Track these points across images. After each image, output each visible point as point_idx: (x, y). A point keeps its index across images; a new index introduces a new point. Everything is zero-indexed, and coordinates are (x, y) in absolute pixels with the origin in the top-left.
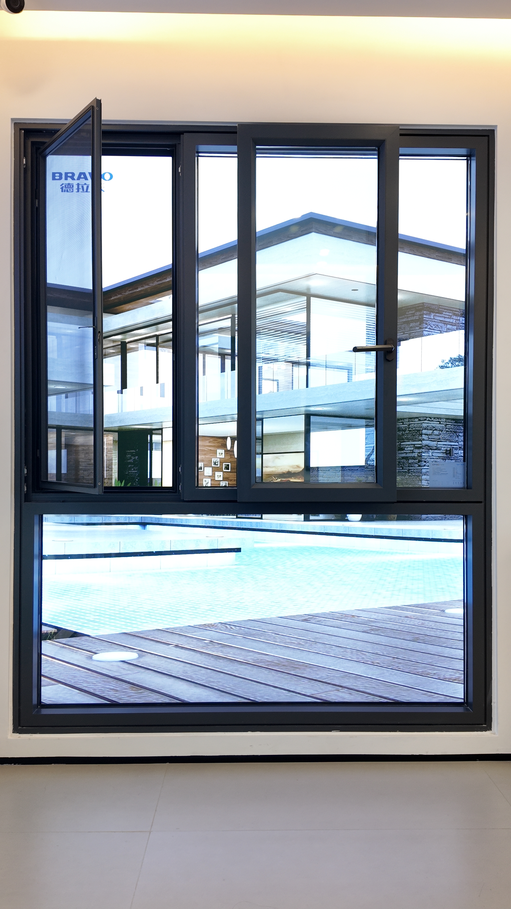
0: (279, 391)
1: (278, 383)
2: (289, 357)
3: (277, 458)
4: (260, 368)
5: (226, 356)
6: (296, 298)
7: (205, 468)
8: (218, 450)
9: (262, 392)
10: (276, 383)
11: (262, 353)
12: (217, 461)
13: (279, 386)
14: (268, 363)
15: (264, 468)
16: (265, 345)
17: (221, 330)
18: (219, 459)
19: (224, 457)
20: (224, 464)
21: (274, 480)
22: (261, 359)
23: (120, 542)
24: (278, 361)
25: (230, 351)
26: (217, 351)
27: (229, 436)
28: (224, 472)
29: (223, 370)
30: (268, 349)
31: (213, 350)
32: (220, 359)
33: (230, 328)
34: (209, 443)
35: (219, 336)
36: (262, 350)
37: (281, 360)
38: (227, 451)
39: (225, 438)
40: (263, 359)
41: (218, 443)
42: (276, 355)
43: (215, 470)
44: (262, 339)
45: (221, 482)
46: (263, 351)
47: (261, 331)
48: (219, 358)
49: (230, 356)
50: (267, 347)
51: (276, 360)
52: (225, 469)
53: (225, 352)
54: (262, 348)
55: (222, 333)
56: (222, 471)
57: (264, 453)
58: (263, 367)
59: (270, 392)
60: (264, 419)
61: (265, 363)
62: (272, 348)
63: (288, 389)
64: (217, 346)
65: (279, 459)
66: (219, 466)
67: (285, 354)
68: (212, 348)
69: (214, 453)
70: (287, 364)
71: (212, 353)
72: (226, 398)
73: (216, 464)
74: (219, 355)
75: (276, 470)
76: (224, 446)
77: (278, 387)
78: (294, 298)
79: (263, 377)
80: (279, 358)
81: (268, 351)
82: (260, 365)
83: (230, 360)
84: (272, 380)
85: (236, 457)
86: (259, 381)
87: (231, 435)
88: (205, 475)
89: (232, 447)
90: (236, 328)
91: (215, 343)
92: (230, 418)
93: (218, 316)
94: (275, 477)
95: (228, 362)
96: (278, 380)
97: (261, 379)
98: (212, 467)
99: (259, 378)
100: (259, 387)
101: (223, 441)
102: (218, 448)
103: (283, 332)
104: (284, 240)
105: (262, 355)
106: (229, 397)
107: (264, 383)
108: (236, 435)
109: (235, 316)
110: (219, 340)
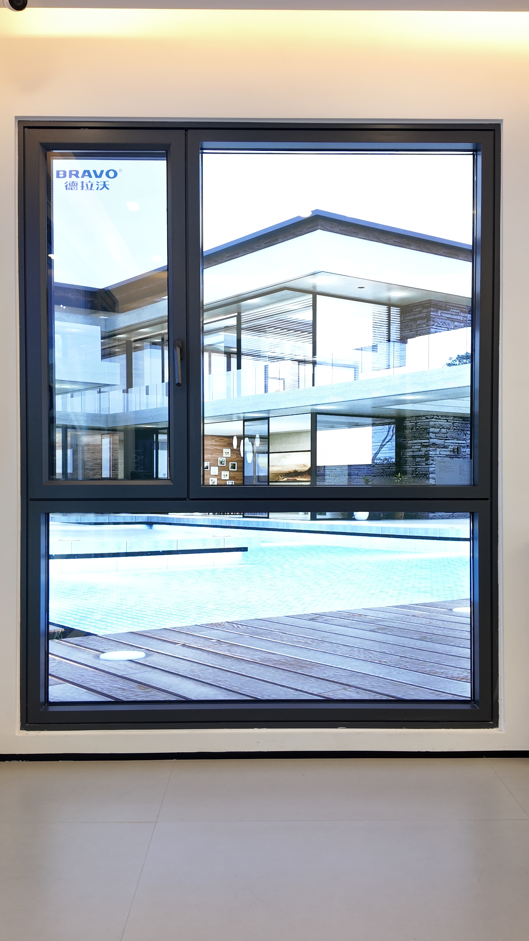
1: (284, 381)
2: (296, 355)
3: (283, 457)
4: (266, 367)
5: (231, 354)
6: (302, 296)
7: (211, 467)
8: (224, 449)
9: (268, 391)
10: (282, 381)
11: (268, 351)
12: (223, 461)
13: (285, 385)
14: (274, 362)
15: (270, 468)
16: (271, 344)
17: (227, 328)
18: (225, 458)
19: (230, 456)
20: (230, 463)
21: (281, 479)
22: (267, 358)
24: (284, 360)
25: (236, 350)
26: (223, 349)
27: (235, 435)
28: (230, 471)
29: (229, 368)
30: (274, 348)
31: (219, 349)
32: (226, 357)
33: (236, 326)
34: (215, 442)
35: (224, 335)
36: (268, 349)
37: (287, 359)
38: (233, 450)
39: (232, 437)
40: (268, 358)
41: (225, 442)
42: (282, 353)
43: (221, 469)
44: (268, 338)
45: (227, 481)
46: (269, 350)
47: (267, 330)
49: (236, 355)
50: (273, 345)
51: (282, 359)
52: (231, 469)
53: (231, 351)
54: (268, 346)
55: (228, 331)
56: (229, 470)
57: (270, 452)
58: (268, 366)
59: (276, 391)
60: (270, 418)
61: (271, 362)
62: (278, 347)
63: (294, 388)
64: (223, 345)
65: (286, 458)
66: (225, 465)
67: (292, 353)
68: (217, 347)
69: (220, 452)
70: (293, 363)
71: (218, 351)
72: (232, 397)
73: (223, 463)
74: (225, 354)
75: (283, 469)
76: (230, 445)
77: (284, 386)
78: (300, 296)
79: (269, 376)
80: (285, 357)
81: (274, 350)
82: (266, 363)
83: (236, 359)
84: (278, 379)
85: (242, 456)
86: (265, 380)
87: (237, 434)
88: (211, 474)
89: (239, 446)
90: (242, 327)
91: (220, 341)
92: (237, 417)
93: (223, 314)
94: (281, 476)
95: (234, 361)
96: (284, 379)
97: (267, 377)
98: (219, 466)
99: (265, 377)
100: (265, 386)
101: (230, 440)
102: (224, 447)
103: (289, 330)
104: (289, 237)
105: (268, 354)
106: (235, 396)
107: (270, 381)
108: (242, 434)
109: (241, 314)
110: (225, 339)
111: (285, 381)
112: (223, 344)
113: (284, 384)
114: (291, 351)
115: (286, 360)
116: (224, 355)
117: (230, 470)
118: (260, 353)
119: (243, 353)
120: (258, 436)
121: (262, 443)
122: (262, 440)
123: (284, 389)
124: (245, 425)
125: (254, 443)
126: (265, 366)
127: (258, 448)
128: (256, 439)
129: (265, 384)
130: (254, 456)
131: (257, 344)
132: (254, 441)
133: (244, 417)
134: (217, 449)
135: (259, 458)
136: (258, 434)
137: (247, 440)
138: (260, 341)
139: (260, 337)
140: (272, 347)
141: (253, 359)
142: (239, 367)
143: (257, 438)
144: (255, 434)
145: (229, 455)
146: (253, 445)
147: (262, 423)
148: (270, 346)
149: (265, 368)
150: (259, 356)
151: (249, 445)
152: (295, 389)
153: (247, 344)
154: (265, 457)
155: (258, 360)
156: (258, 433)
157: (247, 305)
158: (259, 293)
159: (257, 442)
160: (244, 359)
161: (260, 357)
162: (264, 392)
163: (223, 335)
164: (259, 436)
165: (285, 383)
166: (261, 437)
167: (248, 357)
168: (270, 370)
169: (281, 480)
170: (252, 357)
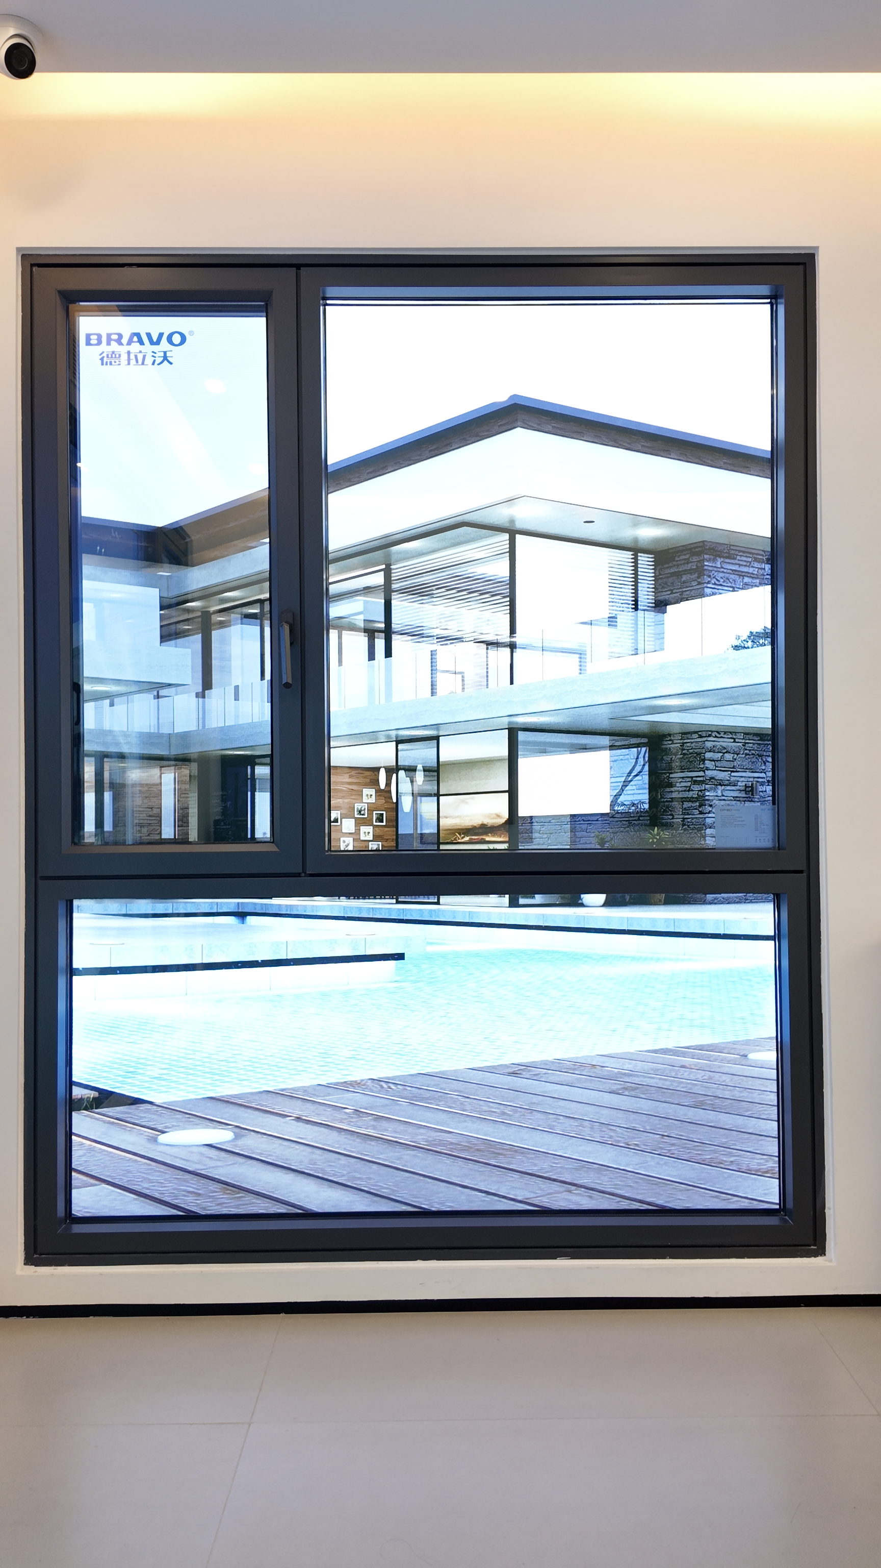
0: (465, 690)
2: (482, 634)
3: (463, 801)
4: (433, 653)
5: (376, 633)
6: (492, 536)
7: (343, 820)
8: (364, 790)
9: (436, 693)
10: (459, 677)
11: (437, 628)
12: (363, 809)
13: (466, 682)
14: (446, 644)
15: (441, 820)
16: (441, 614)
17: (368, 590)
18: (366, 805)
19: (374, 801)
20: (375, 812)
21: (459, 839)
22: (435, 638)
24: (463, 641)
25: (383, 625)
26: (362, 625)
27: (382, 766)
28: (375, 826)
29: (372, 656)
30: (446, 621)
31: (355, 624)
32: (367, 638)
33: (383, 587)
34: (350, 777)
35: (364, 601)
36: (437, 623)
37: (467, 640)
38: (379, 792)
39: (377, 769)
40: (437, 638)
41: (365, 777)
42: (459, 631)
43: (359, 823)
44: (435, 605)
45: (370, 843)
46: (438, 625)
47: (434, 592)
48: (365, 636)
49: (384, 634)
50: (444, 617)
51: (459, 639)
52: (376, 822)
53: (375, 627)
54: (436, 620)
55: (369, 595)
56: (372, 825)
57: (441, 793)
58: (437, 652)
59: (451, 693)
60: (440, 738)
61: (441, 645)
62: (452, 620)
63: (480, 687)
64: (361, 617)
65: (469, 803)
66: (366, 816)
67: (476, 629)
68: (353, 621)
69: (358, 795)
70: (478, 647)
71: (353, 628)
72: (377, 703)
73: (362, 812)
75: (462, 821)
76: (375, 783)
77: (463, 685)
78: (488, 537)
79: (438, 668)
80: (464, 636)
81: (446, 625)
82: (434, 647)
83: (384, 641)
84: (453, 673)
85: (395, 800)
86: (432, 674)
87: (386, 765)
88: (343, 831)
89: (388, 784)
90: (392, 588)
91: (357, 611)
92: (385, 736)
93: (362, 567)
94: (460, 834)
95: (380, 644)
96: (463, 673)
97: (434, 670)
98: (356, 819)
99: (432, 670)
100: (432, 685)
101: (373, 774)
102: (364, 787)
103: (470, 593)
104: (470, 440)
105: (436, 632)
106: (383, 701)
107: (440, 677)
108: (395, 764)
109: (391, 567)
110: (365, 608)
111: (465, 675)
112: (362, 615)
113: (463, 680)
114: (475, 627)
115: (466, 642)
116: (363, 633)
117: (375, 823)
118: (423, 630)
119: (395, 630)
120: (420, 767)
121: (428, 779)
122: (427, 773)
123: (463, 689)
124: (399, 750)
125: (414, 779)
126: (431, 651)
127: (421, 788)
128: (417, 772)
129: (432, 682)
131: (419, 616)
132: (414, 776)
133: (397, 736)
134: (352, 789)
135: (422, 804)
136: (421, 764)
137: (402, 773)
138: (423, 611)
139: (422, 603)
140: (443, 620)
141: (412, 640)
142: (388, 653)
143: (419, 770)
144: (416, 765)
146: (412, 782)
147: (427, 746)
148: (440, 619)
149: (432, 655)
150: (421, 635)
151: (406, 782)
152: (481, 689)
153: (402, 616)
154: (433, 802)
155: (419, 642)
156: (420, 762)
157: (400, 553)
158: (421, 532)
159: (420, 777)
160: (396, 641)
161: (423, 637)
162: (431, 695)
163: (362, 602)
164: (423, 767)
165: (465, 679)
166: (426, 770)
167: (404, 637)
168: (439, 657)
169: (459, 841)
170: (410, 638)
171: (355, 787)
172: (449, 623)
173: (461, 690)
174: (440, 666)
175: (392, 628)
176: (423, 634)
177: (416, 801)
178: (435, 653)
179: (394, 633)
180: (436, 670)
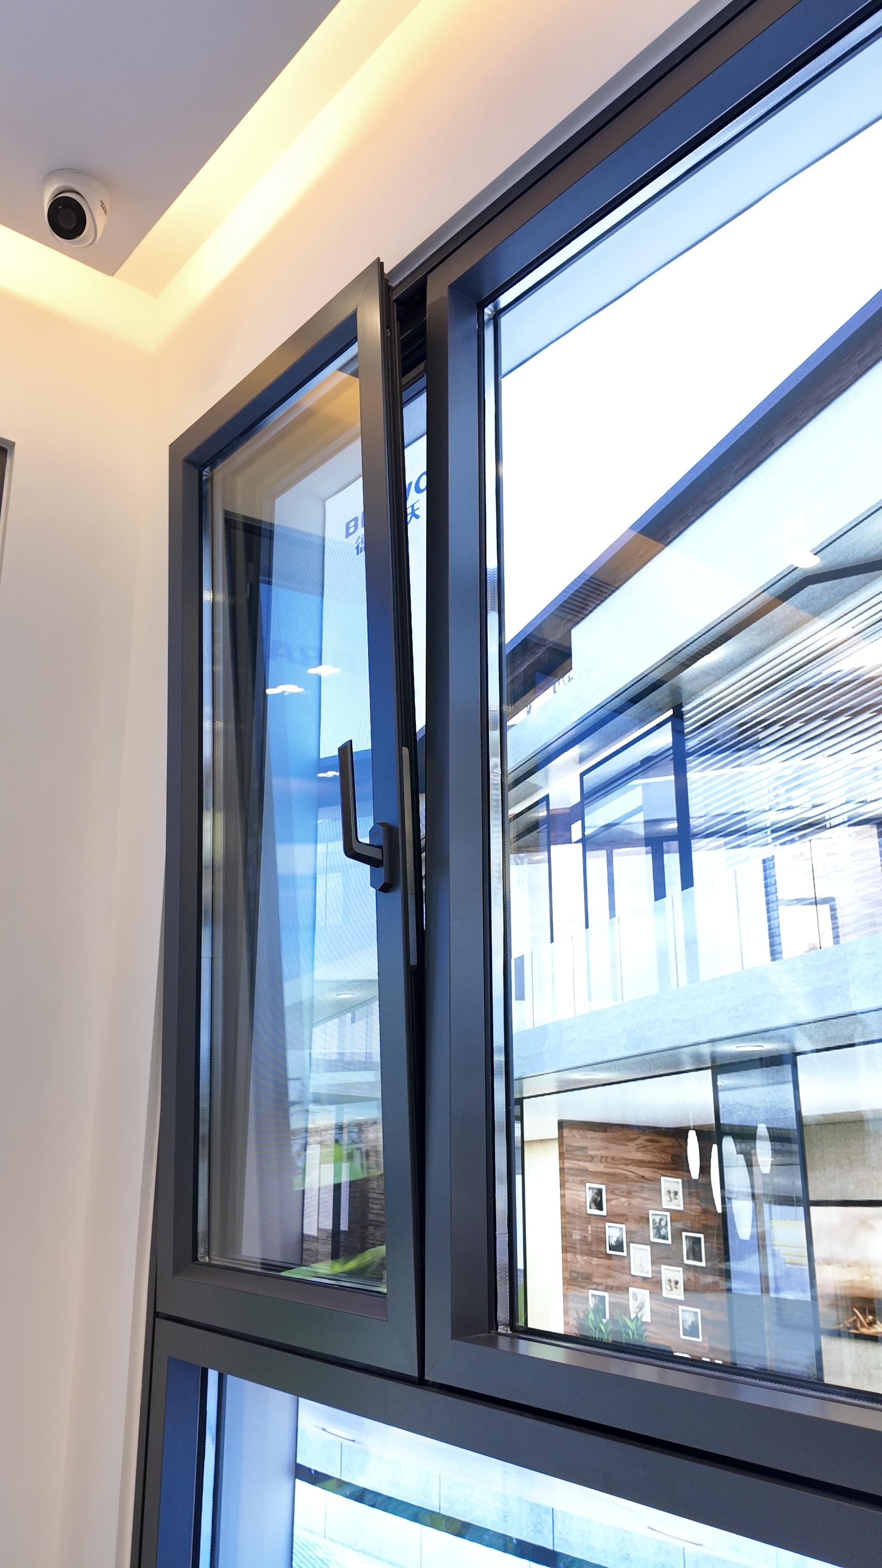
0: (841, 939)
1: (833, 909)
2: (864, 802)
3: (863, 1223)
4: (767, 864)
5: (665, 844)
6: (865, 584)
7: (632, 1245)
8: (663, 1178)
9: (781, 952)
10: (825, 909)
11: (770, 810)
12: (663, 1223)
13: (840, 921)
14: (792, 841)
15: (818, 1268)
16: (777, 779)
17: (647, 765)
18: (668, 1214)
19: (681, 1208)
20: (684, 1234)
21: (862, 1326)
22: (769, 831)
23: (440, 1475)
24: (825, 828)
25: (674, 825)
26: (640, 831)
27: (691, 1124)
28: (688, 1268)
29: (660, 892)
30: (787, 791)
31: (632, 832)
32: (650, 856)
33: (671, 751)
34: (637, 1150)
35: (643, 785)
36: (770, 800)
37: (834, 822)
38: (688, 1183)
39: (680, 1134)
40: (773, 832)
41: (663, 1150)
42: (814, 806)
43: (661, 1256)
44: (764, 762)
45: (681, 1308)
46: (772, 803)
47: (761, 736)
48: (647, 853)
49: (677, 843)
50: (783, 784)
51: (815, 826)
52: (688, 1258)
53: (661, 832)
54: (769, 792)
55: (651, 773)
56: (681, 1264)
57: (812, 1197)
58: (776, 860)
59: (810, 950)
61: (781, 844)
62: (799, 785)
63: (874, 929)
64: (640, 817)
65: (872, 1228)
66: (669, 1242)
67: (849, 795)
68: (627, 828)
69: (654, 1189)
70: (858, 834)
71: (628, 841)
72: (674, 986)
73: (663, 1232)
74: (646, 846)
75: (866, 1278)
76: (678, 1165)
77: (835, 928)
78: (858, 589)
79: (780, 895)
80: (827, 816)
81: (788, 799)
82: (767, 852)
83: (678, 855)
84: (811, 904)
85: (719, 1210)
86: (768, 912)
87: (700, 1122)
88: (633, 1273)
89: (705, 1169)
90: (687, 748)
91: (634, 808)
92: (691, 1057)
93: (635, 726)
94: (863, 1312)
95: (672, 862)
96: (833, 899)
97: (773, 902)
98: (653, 1244)
99: (768, 903)
100: (771, 936)
101: (677, 1143)
102: (661, 1172)
103: (831, 719)
104: (805, 417)
105: (771, 818)
106: (683, 982)
107: (785, 914)
108: (713, 1122)
109: (684, 709)
110: (645, 799)
111: (838, 904)
112: (642, 813)
113: (834, 918)
114: (846, 793)
115: (831, 827)
116: (644, 848)
117: (686, 1261)
118: (744, 819)
119: (695, 830)
120: (762, 1130)
121: (780, 1159)
122: (779, 1146)
123: (836, 937)
124: (719, 1088)
125: (754, 1158)
126: (764, 861)
127: (768, 1180)
128: (758, 1142)
129: (770, 929)
130: (757, 1214)
131: (735, 792)
132: (753, 1152)
133: (713, 1058)
134: (643, 1177)
135: (774, 1221)
136: (763, 1123)
137: (728, 1144)
138: (741, 781)
139: (739, 765)
140: (782, 790)
141: (726, 844)
142: (687, 880)
143: (762, 1138)
144: (754, 1124)
145: (678, 1204)
146: (750, 1165)
147: (772, 1078)
148: (776, 788)
149: (765, 870)
150: (743, 832)
151: (738, 1166)
152: (876, 932)
153: (705, 799)
154: (797, 1219)
155: (739, 846)
156: (762, 1118)
157: (696, 677)
158: (729, 626)
159: (764, 1152)
160: (701, 851)
161: (746, 834)
162: (769, 958)
163: (640, 788)
164: (768, 1128)
165: (839, 913)
166: (778, 1137)
167: (711, 842)
168: (780, 873)
169: (864, 1331)
170: (723, 841)
171: (646, 1172)
172: (794, 794)
173: (832, 941)
174: (784, 892)
175: (691, 827)
176: (745, 827)
177: (761, 1212)
178: (771, 863)
179: (695, 836)
180: (777, 900)
